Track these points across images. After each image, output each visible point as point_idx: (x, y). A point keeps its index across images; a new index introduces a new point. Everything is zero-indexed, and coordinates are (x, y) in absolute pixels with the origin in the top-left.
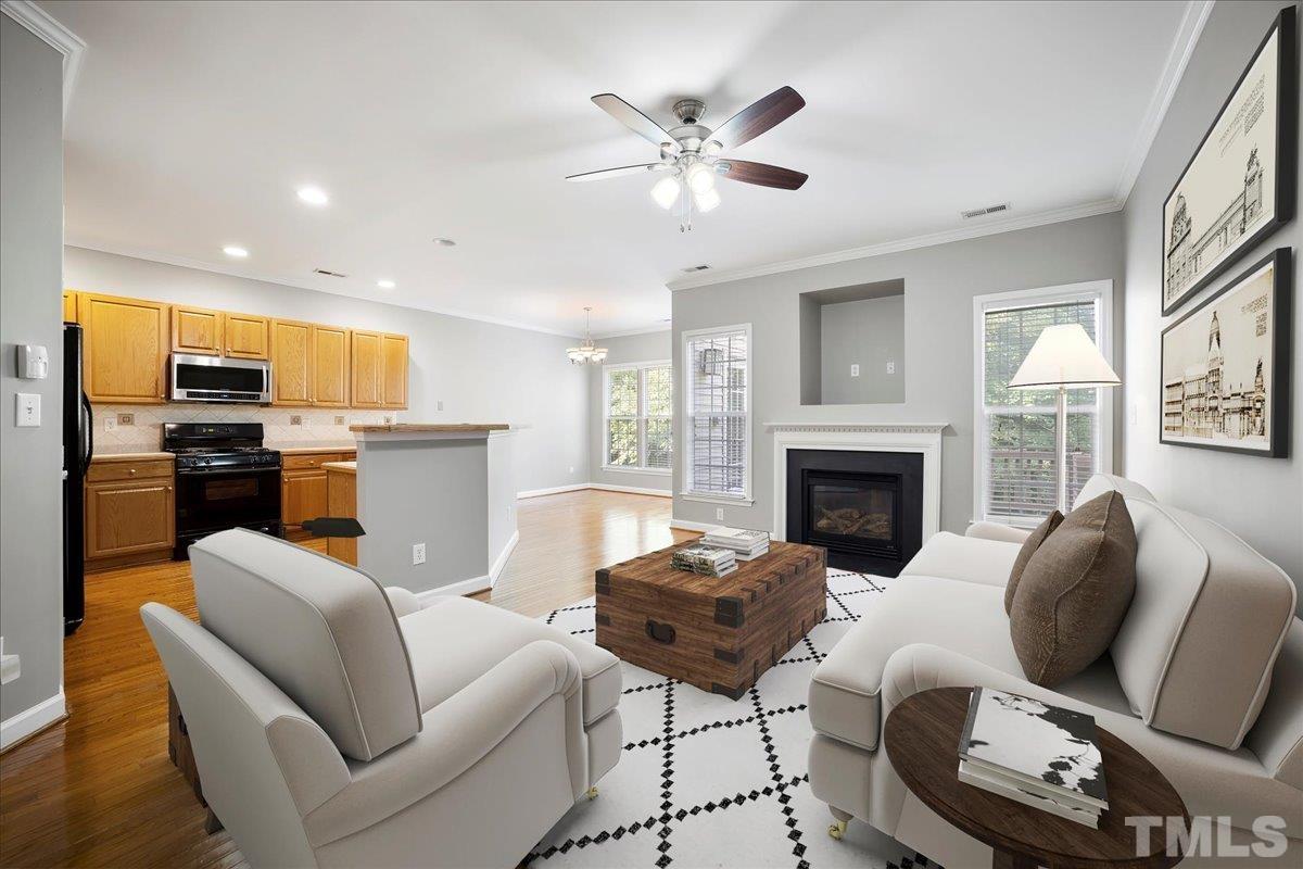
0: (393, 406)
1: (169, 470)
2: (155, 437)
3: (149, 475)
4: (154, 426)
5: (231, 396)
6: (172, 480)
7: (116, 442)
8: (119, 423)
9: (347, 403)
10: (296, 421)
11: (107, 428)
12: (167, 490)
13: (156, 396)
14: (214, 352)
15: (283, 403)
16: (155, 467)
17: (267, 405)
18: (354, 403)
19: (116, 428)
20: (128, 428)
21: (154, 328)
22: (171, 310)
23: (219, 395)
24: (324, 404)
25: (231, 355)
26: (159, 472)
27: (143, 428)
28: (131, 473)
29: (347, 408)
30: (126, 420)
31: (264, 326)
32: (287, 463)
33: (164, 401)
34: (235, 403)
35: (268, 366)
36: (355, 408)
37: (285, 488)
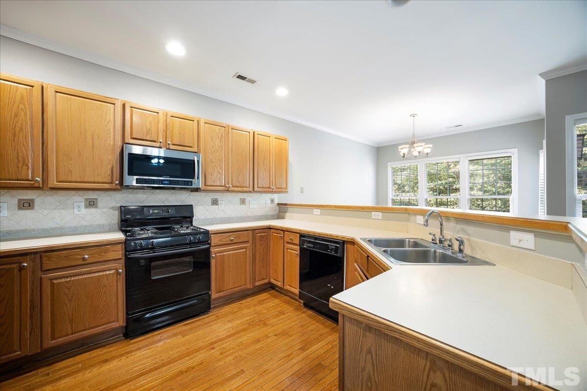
0: (280, 190)
1: (119, 253)
2: (114, 218)
3: (102, 259)
4: (113, 208)
5: (171, 182)
6: (123, 261)
7: (84, 223)
8: (86, 207)
9: (251, 189)
10: (215, 202)
11: (76, 212)
12: (118, 273)
13: (111, 183)
14: (158, 145)
15: (209, 188)
16: (106, 251)
17: (197, 190)
18: (256, 189)
19: (84, 211)
20: (92, 210)
21: (110, 121)
22: (124, 105)
23: (161, 182)
24: (236, 189)
25: (172, 147)
26: (111, 255)
27: (105, 210)
28: (84, 259)
29: (250, 192)
30: (91, 204)
31: (195, 123)
32: (214, 240)
33: (118, 187)
34: (174, 189)
35: (198, 157)
36: (257, 192)
37: (213, 262)
